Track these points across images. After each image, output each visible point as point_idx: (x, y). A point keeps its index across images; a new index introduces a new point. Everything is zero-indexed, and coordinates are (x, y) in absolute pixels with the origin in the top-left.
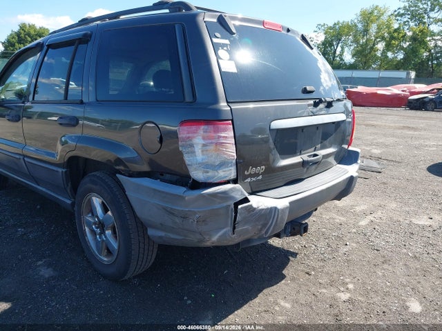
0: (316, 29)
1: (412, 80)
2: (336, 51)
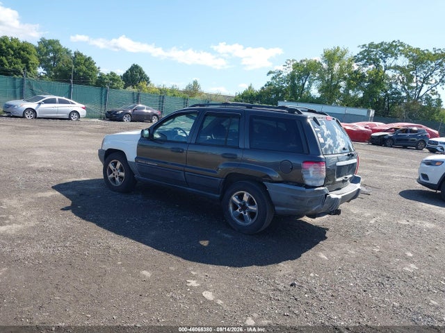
0: (285, 64)
2: (304, 84)
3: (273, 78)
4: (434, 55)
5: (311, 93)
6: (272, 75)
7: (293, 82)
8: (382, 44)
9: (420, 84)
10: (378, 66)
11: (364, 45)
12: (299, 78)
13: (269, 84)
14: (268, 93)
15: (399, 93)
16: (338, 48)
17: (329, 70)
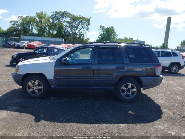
0: (18, 18)
1: (63, 42)
2: (29, 28)
3: (13, 24)
4: (79, 18)
5: (33, 32)
6: (12, 23)
7: (24, 27)
8: (60, 12)
9: (76, 29)
10: (60, 21)
11: (53, 12)
12: (26, 25)
13: (12, 27)
14: (12, 32)
15: (69, 32)
16: (43, 12)
17: (40, 22)
